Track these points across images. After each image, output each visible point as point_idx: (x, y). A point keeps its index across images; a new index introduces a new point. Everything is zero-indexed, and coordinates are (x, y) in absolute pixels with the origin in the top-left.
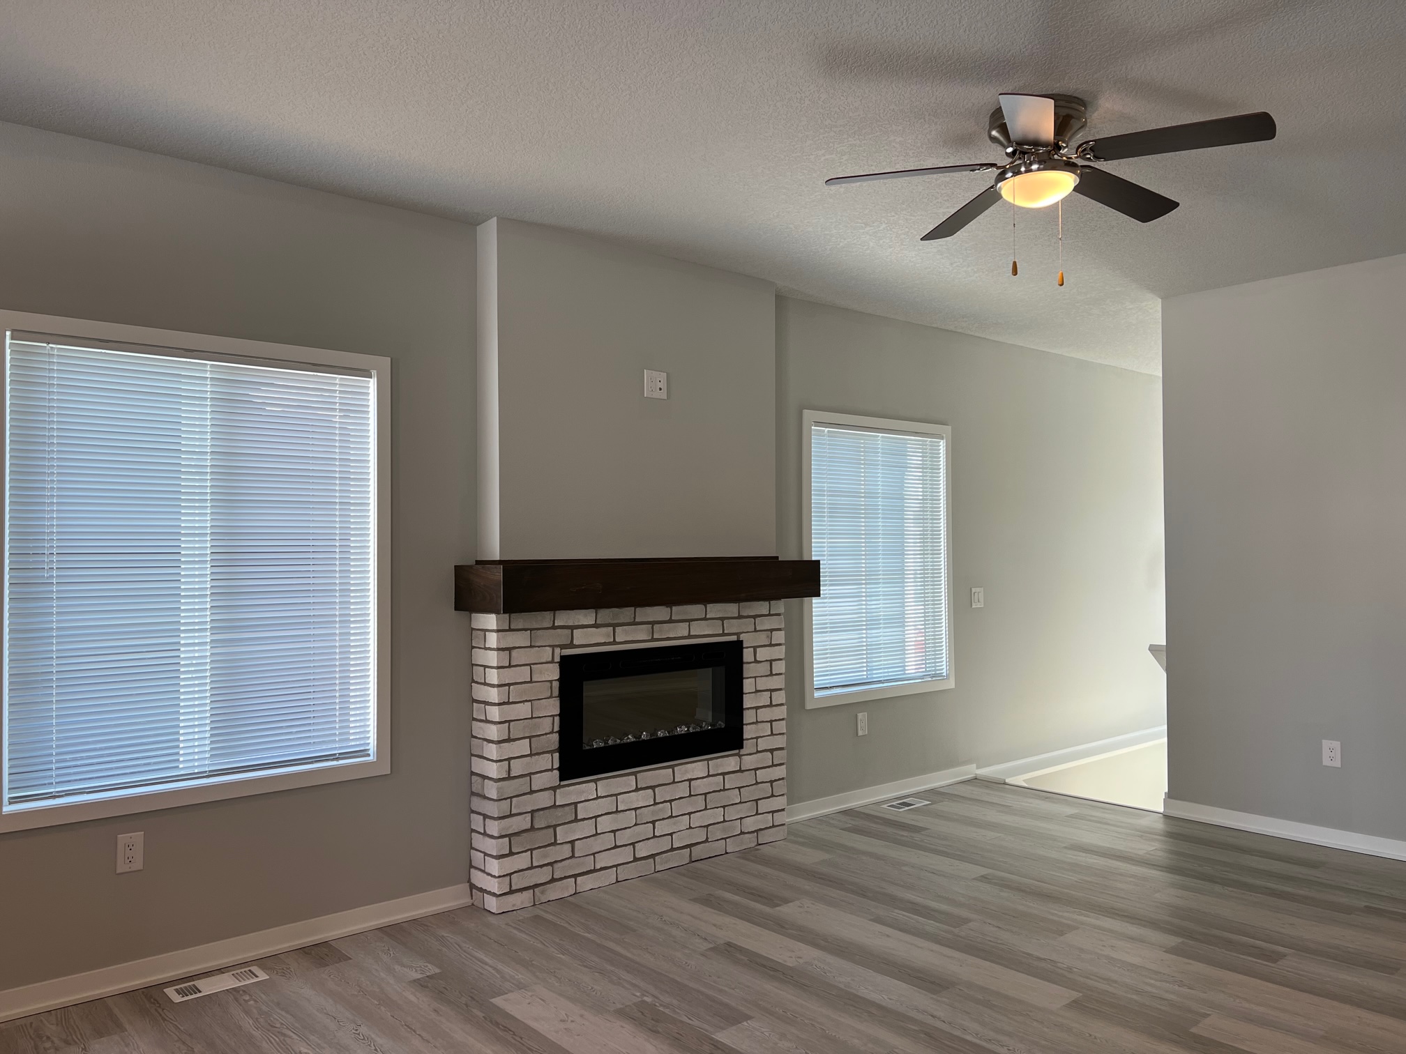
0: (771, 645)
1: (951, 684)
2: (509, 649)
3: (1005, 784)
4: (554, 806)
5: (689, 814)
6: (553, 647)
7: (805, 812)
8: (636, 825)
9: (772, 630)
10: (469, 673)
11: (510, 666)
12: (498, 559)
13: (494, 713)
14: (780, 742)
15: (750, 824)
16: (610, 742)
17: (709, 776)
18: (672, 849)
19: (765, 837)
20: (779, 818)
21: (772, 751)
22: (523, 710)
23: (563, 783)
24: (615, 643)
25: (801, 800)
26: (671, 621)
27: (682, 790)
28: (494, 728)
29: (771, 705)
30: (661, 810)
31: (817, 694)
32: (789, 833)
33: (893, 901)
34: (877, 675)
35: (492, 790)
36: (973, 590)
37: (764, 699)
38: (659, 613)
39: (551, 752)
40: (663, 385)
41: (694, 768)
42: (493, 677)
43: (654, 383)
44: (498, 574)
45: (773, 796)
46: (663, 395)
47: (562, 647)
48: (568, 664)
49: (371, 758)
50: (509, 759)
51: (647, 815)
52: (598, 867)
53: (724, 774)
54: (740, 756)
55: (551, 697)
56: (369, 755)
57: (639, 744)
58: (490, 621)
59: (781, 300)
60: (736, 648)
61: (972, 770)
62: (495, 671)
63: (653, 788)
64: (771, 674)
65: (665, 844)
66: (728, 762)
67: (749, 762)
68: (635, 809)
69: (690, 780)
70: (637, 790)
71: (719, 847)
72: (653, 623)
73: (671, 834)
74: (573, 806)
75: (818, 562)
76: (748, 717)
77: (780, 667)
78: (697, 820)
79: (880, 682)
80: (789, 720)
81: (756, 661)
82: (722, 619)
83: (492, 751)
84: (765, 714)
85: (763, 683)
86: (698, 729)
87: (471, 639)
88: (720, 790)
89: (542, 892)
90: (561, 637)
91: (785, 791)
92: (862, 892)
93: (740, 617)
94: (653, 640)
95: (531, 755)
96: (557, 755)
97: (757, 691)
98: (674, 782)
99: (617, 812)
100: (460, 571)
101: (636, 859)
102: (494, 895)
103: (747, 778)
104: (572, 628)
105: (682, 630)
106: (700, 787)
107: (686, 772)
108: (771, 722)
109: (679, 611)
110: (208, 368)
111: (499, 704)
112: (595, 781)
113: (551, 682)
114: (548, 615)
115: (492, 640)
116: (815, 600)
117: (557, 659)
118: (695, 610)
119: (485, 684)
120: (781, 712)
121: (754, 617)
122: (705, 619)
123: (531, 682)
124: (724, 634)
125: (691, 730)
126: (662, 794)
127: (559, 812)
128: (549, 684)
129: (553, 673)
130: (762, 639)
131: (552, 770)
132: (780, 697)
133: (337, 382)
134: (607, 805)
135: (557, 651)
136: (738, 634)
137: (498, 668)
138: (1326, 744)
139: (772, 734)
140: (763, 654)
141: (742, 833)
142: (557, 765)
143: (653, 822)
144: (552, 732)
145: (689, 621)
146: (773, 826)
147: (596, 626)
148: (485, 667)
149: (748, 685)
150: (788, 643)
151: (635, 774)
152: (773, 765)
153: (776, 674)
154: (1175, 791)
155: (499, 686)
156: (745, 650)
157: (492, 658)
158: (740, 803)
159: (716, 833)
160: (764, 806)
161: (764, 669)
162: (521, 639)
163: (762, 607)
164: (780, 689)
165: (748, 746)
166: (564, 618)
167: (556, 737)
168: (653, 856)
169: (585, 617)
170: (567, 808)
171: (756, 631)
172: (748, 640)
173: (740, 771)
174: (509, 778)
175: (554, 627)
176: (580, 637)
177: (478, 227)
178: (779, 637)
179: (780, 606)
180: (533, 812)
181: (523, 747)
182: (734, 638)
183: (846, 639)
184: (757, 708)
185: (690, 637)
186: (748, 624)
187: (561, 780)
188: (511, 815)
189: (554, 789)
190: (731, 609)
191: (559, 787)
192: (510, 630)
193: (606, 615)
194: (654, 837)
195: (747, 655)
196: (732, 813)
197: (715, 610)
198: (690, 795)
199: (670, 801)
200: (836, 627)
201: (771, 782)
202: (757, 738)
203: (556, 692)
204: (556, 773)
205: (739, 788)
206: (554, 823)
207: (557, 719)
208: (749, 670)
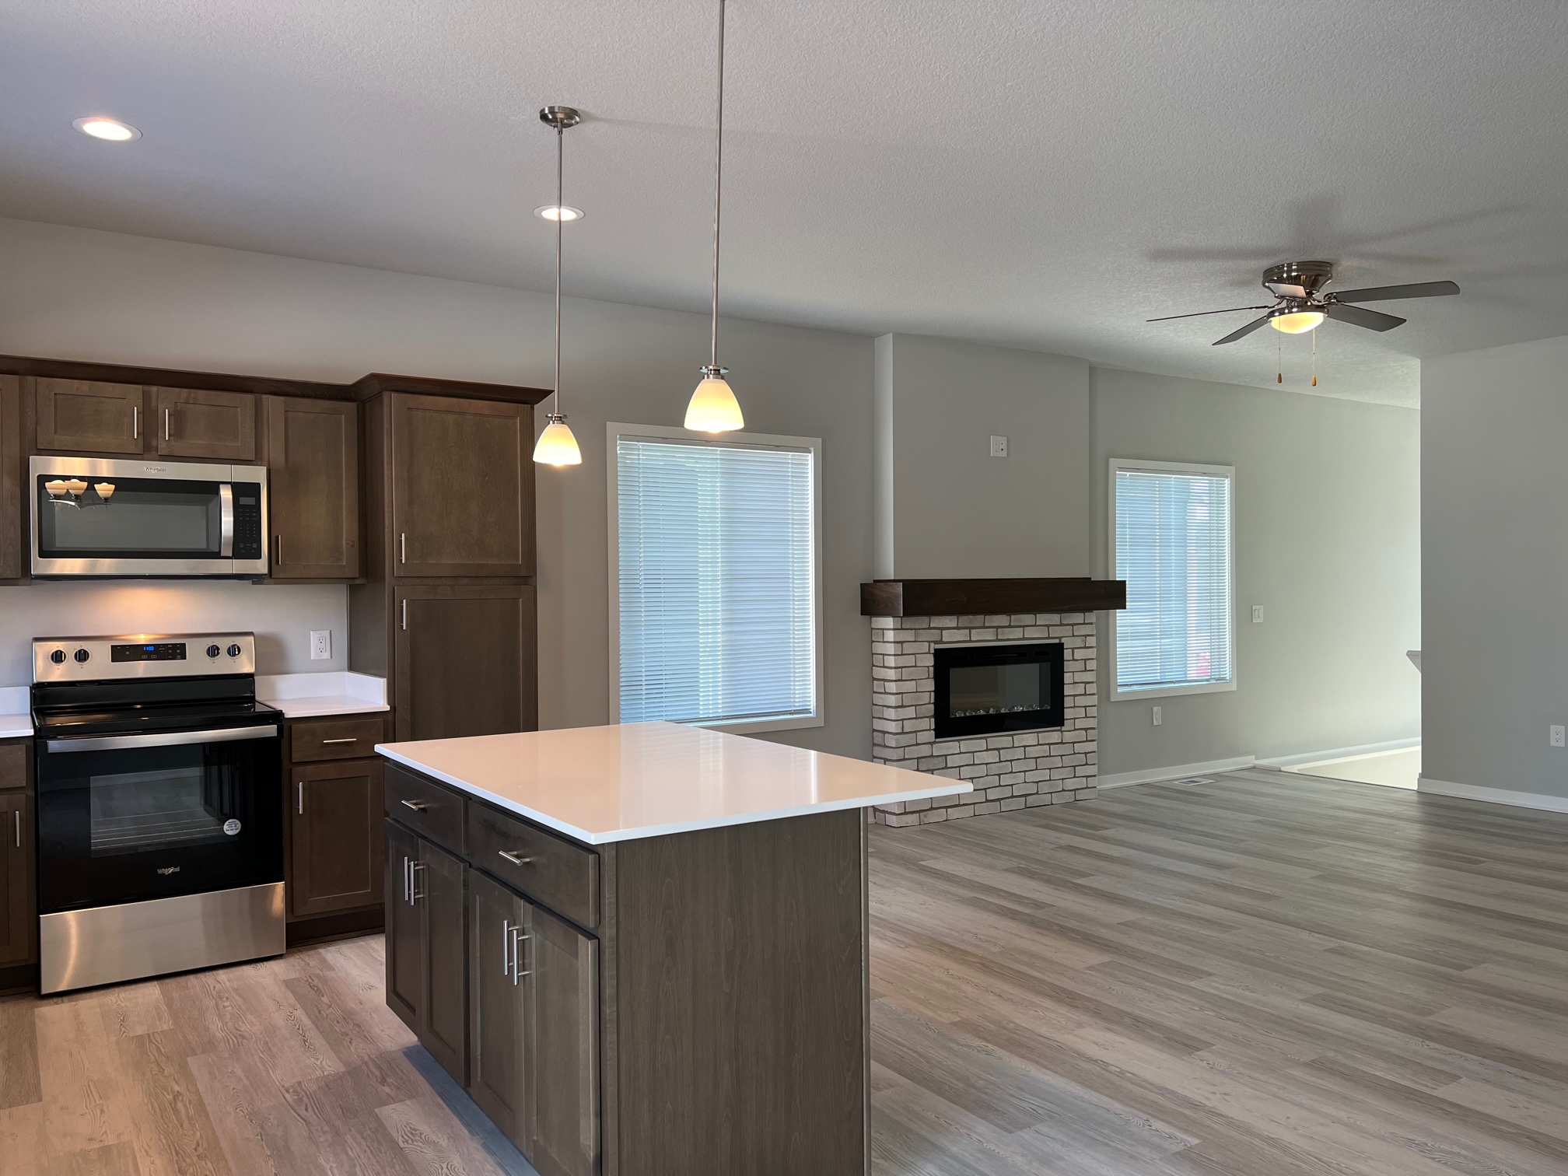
0: (1085, 647)
1: (1234, 687)
2: (902, 643)
3: (1280, 771)
4: (932, 756)
5: (1025, 772)
6: (929, 642)
7: (1111, 782)
8: (987, 775)
9: (1086, 636)
10: (871, 660)
11: (902, 655)
12: (893, 578)
13: (892, 687)
14: (1092, 723)
15: (1071, 784)
16: (968, 714)
17: (1039, 745)
18: (1013, 797)
19: (1081, 795)
20: (1092, 782)
21: (1086, 730)
22: (910, 686)
23: (938, 740)
24: (971, 641)
25: (1106, 773)
26: (1010, 626)
27: (1019, 753)
28: (893, 697)
29: (1085, 694)
30: (1004, 767)
31: (1120, 690)
32: (1099, 795)
33: (1187, 830)
34: (1168, 678)
35: (891, 741)
36: (1254, 607)
37: (1080, 689)
38: (1001, 620)
39: (929, 717)
40: (1004, 446)
41: (1028, 738)
42: (891, 661)
43: (997, 446)
44: (899, 588)
45: (1087, 764)
46: (1004, 454)
47: (936, 642)
48: (939, 654)
49: (811, 715)
50: (903, 720)
51: (994, 769)
52: (961, 803)
53: (1049, 744)
54: (1062, 732)
55: (928, 678)
56: (811, 713)
57: (988, 717)
58: (888, 622)
59: (1093, 370)
60: (1059, 648)
61: (1250, 761)
62: (893, 657)
63: (998, 749)
64: (1086, 670)
65: (1007, 792)
66: (1052, 735)
67: (1068, 736)
68: (986, 764)
69: (1025, 747)
70: (987, 750)
71: (1046, 799)
72: (997, 627)
73: (1012, 785)
74: (944, 758)
75: (1124, 582)
76: (1068, 702)
77: (1092, 665)
78: (1030, 777)
79: (1172, 682)
80: (1098, 706)
81: (1074, 660)
82: (1048, 626)
83: (891, 714)
84: (1080, 701)
85: (1079, 677)
86: (1031, 709)
87: (872, 636)
88: (1047, 756)
89: (925, 816)
90: (934, 635)
91: (1096, 761)
92: (1163, 826)
93: (1061, 625)
94: (998, 640)
95: (916, 718)
96: (933, 720)
97: (1075, 683)
98: (1013, 747)
99: (974, 764)
100: (864, 587)
101: (987, 801)
102: (894, 814)
103: (1067, 749)
104: (942, 629)
105: (1017, 633)
106: (1033, 752)
107: (1022, 740)
108: (1085, 707)
109: (1016, 619)
110: (718, 452)
111: (895, 681)
112: (959, 741)
113: (928, 667)
114: (926, 619)
115: (890, 636)
116: (1119, 613)
117: (932, 651)
118: (1028, 619)
119: (884, 667)
120: (1093, 700)
121: (1073, 625)
122: (1035, 625)
123: (915, 666)
124: (1049, 638)
125: (1025, 710)
126: (1006, 755)
127: (935, 760)
128: (927, 669)
129: (930, 661)
130: (1079, 642)
131: (930, 730)
132: (1091, 688)
133: (790, 457)
134: (966, 759)
135: (932, 645)
136: (1060, 638)
137: (895, 655)
138: (1553, 728)
139: (1086, 717)
140: (1079, 654)
141: (1063, 790)
142: (933, 727)
143: (999, 775)
144: (930, 703)
145: (1024, 627)
146: (1087, 788)
147: (957, 628)
148: (884, 655)
149: (1067, 678)
150: (1098, 647)
151: (986, 738)
152: (1087, 741)
153: (1089, 671)
154: (1428, 771)
155: (895, 668)
156: (1065, 651)
157: (891, 649)
158: (1062, 767)
159: (1045, 788)
160: (1080, 771)
161: (1080, 666)
162: (908, 636)
163: (1078, 617)
164: (1093, 682)
165: (1068, 725)
166: (936, 621)
167: (932, 707)
168: (999, 800)
169: (949, 621)
170: (940, 758)
171: (1073, 636)
172: (1068, 643)
173: (1062, 743)
174: (903, 733)
175: (930, 628)
176: (947, 636)
177: (876, 339)
178: (1092, 641)
179: (1092, 616)
180: (918, 758)
181: (910, 712)
182: (1057, 641)
183: (1139, 646)
184: (1075, 696)
185: (1024, 639)
186: (1068, 630)
187: (936, 738)
188: (904, 759)
189: (931, 743)
190: (1055, 618)
191: (935, 742)
192: (902, 629)
193: (965, 620)
194: (1000, 786)
195: (1067, 654)
196: (1056, 774)
197: (1043, 619)
198: (1025, 758)
199: (1011, 761)
200: (1135, 636)
201: (1086, 753)
202: (1075, 719)
203: (932, 675)
204: (933, 732)
205: (1061, 756)
206: (932, 768)
207: (933, 694)
208: (1068, 666)
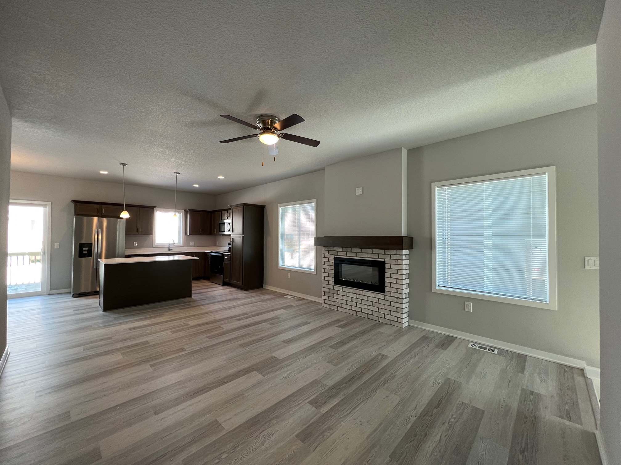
0: (397, 264)
1: (553, 308)
2: (325, 254)
4: (333, 289)
5: (367, 305)
6: (333, 255)
8: (351, 301)
9: (397, 260)
11: (325, 258)
14: (400, 296)
15: (389, 317)
17: (373, 297)
18: (361, 312)
19: (394, 323)
21: (396, 298)
22: (327, 267)
24: (347, 256)
26: (362, 253)
27: (365, 298)
28: (323, 269)
29: (397, 283)
30: (359, 301)
31: (438, 288)
38: (358, 250)
39: (333, 278)
40: (361, 191)
41: (369, 293)
42: (323, 259)
43: (359, 191)
45: (397, 312)
46: (361, 193)
47: (335, 255)
48: (335, 259)
49: (313, 271)
51: (355, 300)
53: (378, 299)
54: (384, 295)
55: (333, 266)
60: (383, 263)
66: (380, 295)
67: (388, 298)
68: (351, 297)
69: (368, 296)
72: (356, 253)
74: (337, 291)
76: (387, 284)
77: (401, 272)
78: (370, 308)
81: (390, 268)
82: (379, 254)
84: (395, 286)
85: (393, 276)
88: (377, 303)
89: (331, 306)
90: (335, 253)
93: (385, 254)
94: (356, 257)
95: (328, 277)
97: (390, 278)
98: (362, 295)
99: (347, 296)
101: (352, 310)
104: (337, 251)
105: (365, 255)
106: (371, 299)
107: (366, 294)
108: (397, 289)
109: (364, 250)
111: (323, 265)
118: (369, 251)
121: (390, 255)
122: (372, 253)
123: (329, 262)
124: (379, 258)
126: (359, 297)
127: (334, 291)
128: (332, 263)
129: (333, 260)
130: (393, 262)
131: (333, 281)
132: (402, 282)
133: (310, 205)
134: (344, 294)
136: (384, 259)
137: (323, 257)
139: (397, 293)
140: (394, 266)
141: (385, 318)
143: (356, 303)
144: (333, 273)
145: (367, 253)
146: (398, 322)
147: (342, 251)
149: (387, 275)
151: (352, 289)
152: (397, 303)
153: (399, 274)
155: (323, 261)
156: (386, 264)
157: (323, 255)
158: (384, 309)
159: (376, 314)
160: (392, 314)
161: (393, 271)
162: (327, 252)
163: (393, 252)
165: (386, 293)
166: (335, 249)
168: (356, 311)
169: (340, 249)
171: (390, 259)
172: (387, 261)
173: (384, 300)
175: (333, 251)
176: (339, 254)
178: (401, 262)
179: (401, 252)
180: (329, 289)
181: (327, 275)
182: (383, 260)
184: (391, 283)
185: (367, 257)
190: (382, 251)
191: (335, 285)
192: (325, 250)
193: (344, 249)
195: (387, 266)
197: (375, 251)
198: (367, 300)
199: (361, 299)
201: (397, 308)
202: (391, 292)
205: (384, 305)
208: (387, 270)
